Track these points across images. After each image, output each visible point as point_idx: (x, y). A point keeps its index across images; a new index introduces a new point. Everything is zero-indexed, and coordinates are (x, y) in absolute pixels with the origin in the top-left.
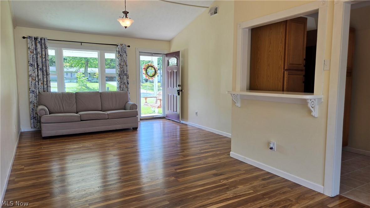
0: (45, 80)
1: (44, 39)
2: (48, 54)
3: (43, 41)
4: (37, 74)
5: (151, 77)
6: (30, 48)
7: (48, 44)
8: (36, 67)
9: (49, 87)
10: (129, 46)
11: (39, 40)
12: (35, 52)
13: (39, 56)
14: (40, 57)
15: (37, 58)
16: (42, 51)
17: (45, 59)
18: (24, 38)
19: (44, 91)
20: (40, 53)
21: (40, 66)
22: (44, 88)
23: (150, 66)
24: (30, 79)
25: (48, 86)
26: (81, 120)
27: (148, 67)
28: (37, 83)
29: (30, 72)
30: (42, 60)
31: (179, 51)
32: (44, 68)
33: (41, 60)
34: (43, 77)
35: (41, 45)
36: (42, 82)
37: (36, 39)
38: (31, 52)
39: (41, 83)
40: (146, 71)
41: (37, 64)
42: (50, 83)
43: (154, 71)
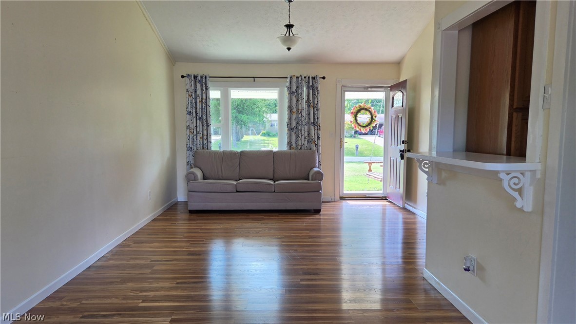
0: (205, 132)
1: (206, 77)
2: (209, 97)
3: (204, 80)
4: (195, 125)
5: (364, 127)
6: (189, 90)
7: (209, 84)
8: (194, 115)
9: (209, 143)
10: (324, 78)
11: (199, 78)
12: (193, 96)
13: (198, 101)
14: (200, 101)
15: (196, 103)
16: (202, 95)
17: (206, 104)
18: (183, 77)
19: (203, 149)
20: (200, 96)
21: (200, 114)
22: (203, 145)
23: (363, 109)
24: (188, 131)
25: (208, 141)
26: (237, 192)
27: (359, 111)
28: (195, 137)
29: (188, 122)
30: (202, 106)
31: (406, 80)
32: (205, 117)
33: (200, 105)
34: (203, 128)
35: (202, 86)
36: (201, 135)
37: (195, 77)
38: (189, 95)
39: (200, 138)
40: (356, 117)
41: (196, 112)
42: (210, 137)
43: (370, 116)
